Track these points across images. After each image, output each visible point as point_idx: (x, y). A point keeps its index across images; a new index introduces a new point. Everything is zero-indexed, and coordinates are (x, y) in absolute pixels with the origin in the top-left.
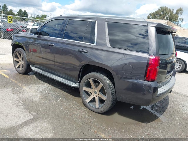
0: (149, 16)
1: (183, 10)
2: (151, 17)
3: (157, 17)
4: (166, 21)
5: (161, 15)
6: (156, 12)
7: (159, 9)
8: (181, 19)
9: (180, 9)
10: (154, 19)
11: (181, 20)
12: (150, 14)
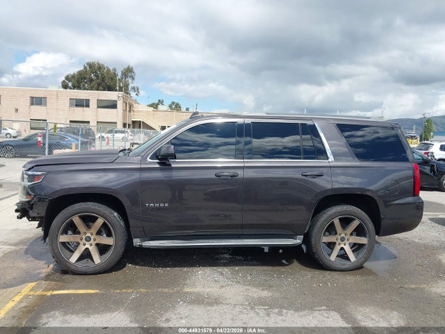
0: (64, 82)
1: (134, 70)
2: (70, 84)
3: (84, 85)
4: (120, 95)
5: (91, 80)
6: (80, 73)
7: (85, 68)
8: (133, 88)
9: (129, 68)
10: (79, 88)
11: (135, 91)
12: (67, 78)
